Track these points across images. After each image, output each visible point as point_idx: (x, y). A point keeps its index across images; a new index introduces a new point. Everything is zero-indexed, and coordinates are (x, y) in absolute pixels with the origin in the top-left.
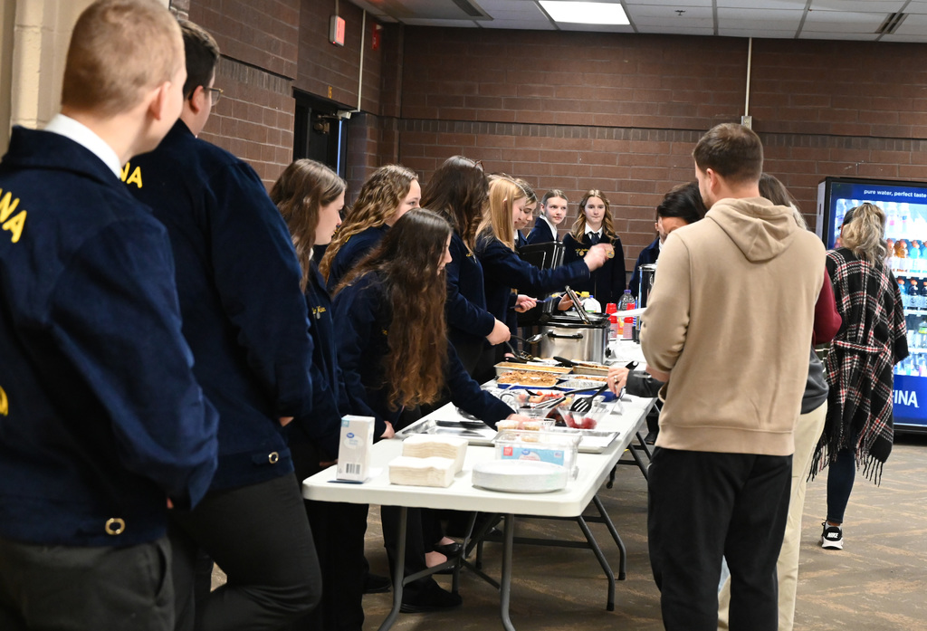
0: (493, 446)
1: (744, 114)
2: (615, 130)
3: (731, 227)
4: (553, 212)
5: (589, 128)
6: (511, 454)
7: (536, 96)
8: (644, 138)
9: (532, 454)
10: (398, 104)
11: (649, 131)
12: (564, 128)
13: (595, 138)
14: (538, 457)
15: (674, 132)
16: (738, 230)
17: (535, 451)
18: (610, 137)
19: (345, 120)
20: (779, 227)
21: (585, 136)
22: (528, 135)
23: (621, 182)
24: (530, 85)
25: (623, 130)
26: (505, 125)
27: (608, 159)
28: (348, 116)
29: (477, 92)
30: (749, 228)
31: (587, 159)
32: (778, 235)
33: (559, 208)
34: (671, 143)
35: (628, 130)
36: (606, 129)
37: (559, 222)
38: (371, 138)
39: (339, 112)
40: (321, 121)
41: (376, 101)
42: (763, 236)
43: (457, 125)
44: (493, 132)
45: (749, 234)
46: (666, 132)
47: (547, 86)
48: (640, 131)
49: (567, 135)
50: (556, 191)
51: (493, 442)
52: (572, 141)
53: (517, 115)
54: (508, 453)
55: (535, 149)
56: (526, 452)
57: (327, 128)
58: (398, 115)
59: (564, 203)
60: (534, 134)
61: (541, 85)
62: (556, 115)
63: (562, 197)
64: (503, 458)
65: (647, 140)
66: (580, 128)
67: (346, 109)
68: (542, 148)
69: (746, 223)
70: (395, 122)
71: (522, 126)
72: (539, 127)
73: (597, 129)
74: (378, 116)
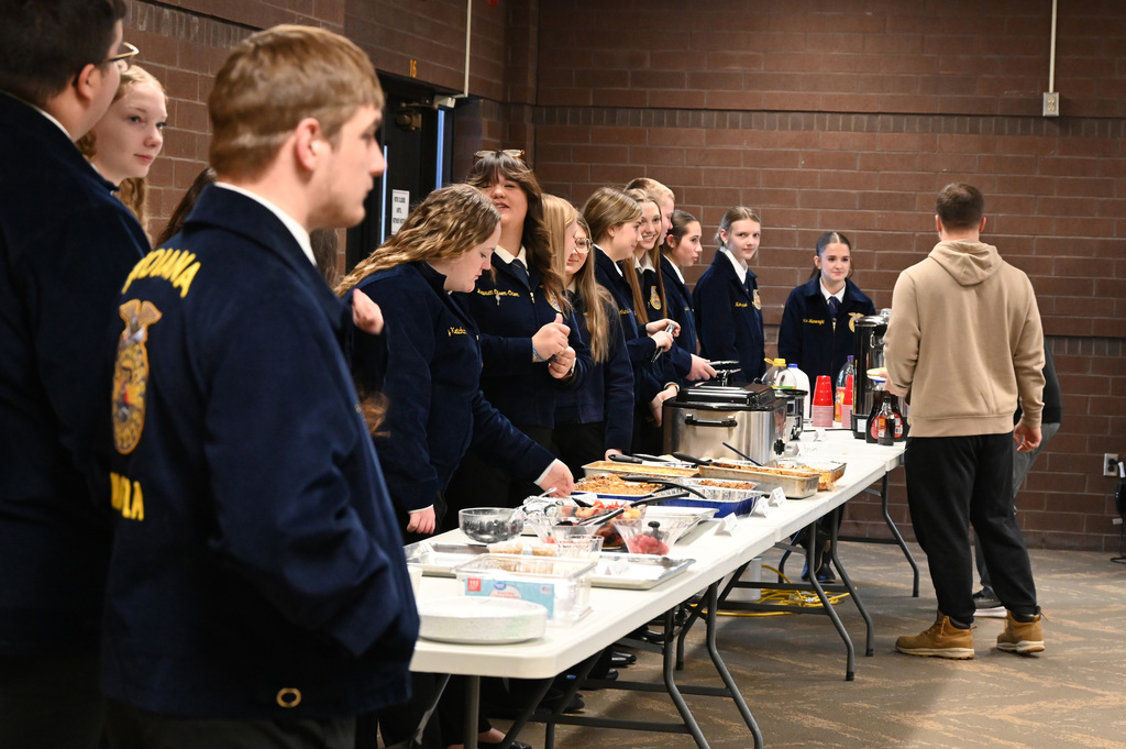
0: (454, 577)
1: (1047, 90)
2: (853, 117)
3: (946, 262)
4: (741, 242)
5: (815, 115)
6: (478, 589)
7: (736, 68)
8: (898, 129)
9: (508, 589)
10: (531, 84)
11: (905, 118)
12: (777, 115)
13: (824, 130)
14: (517, 594)
15: (943, 118)
16: (951, 263)
17: (514, 585)
18: (846, 128)
19: (447, 110)
20: (983, 258)
21: (809, 127)
22: (725, 127)
23: (863, 196)
24: (728, 52)
25: (865, 117)
26: (690, 113)
27: (844, 161)
28: (451, 103)
29: (648, 65)
30: (959, 261)
31: (812, 161)
32: (982, 265)
33: (751, 236)
34: (939, 135)
35: (874, 117)
36: (841, 116)
37: (749, 256)
38: (490, 135)
39: (437, 97)
40: (408, 111)
41: (497, 81)
42: (970, 266)
43: (620, 113)
44: (672, 124)
45: (959, 265)
46: (931, 119)
47: (751, 53)
48: (891, 118)
49: (783, 126)
50: (742, 210)
51: (453, 572)
52: (790, 134)
53: (706, 97)
54: (475, 587)
55: (737, 148)
56: (501, 586)
57: (417, 121)
58: (530, 99)
59: (756, 227)
60: (734, 125)
61: (743, 53)
62: (766, 97)
63: (754, 218)
64: (467, 594)
65: (902, 132)
66: (802, 115)
67: (448, 93)
68: (745, 147)
69: (956, 257)
70: (528, 112)
71: (716, 113)
72: (741, 115)
73: (828, 116)
74: (502, 103)
